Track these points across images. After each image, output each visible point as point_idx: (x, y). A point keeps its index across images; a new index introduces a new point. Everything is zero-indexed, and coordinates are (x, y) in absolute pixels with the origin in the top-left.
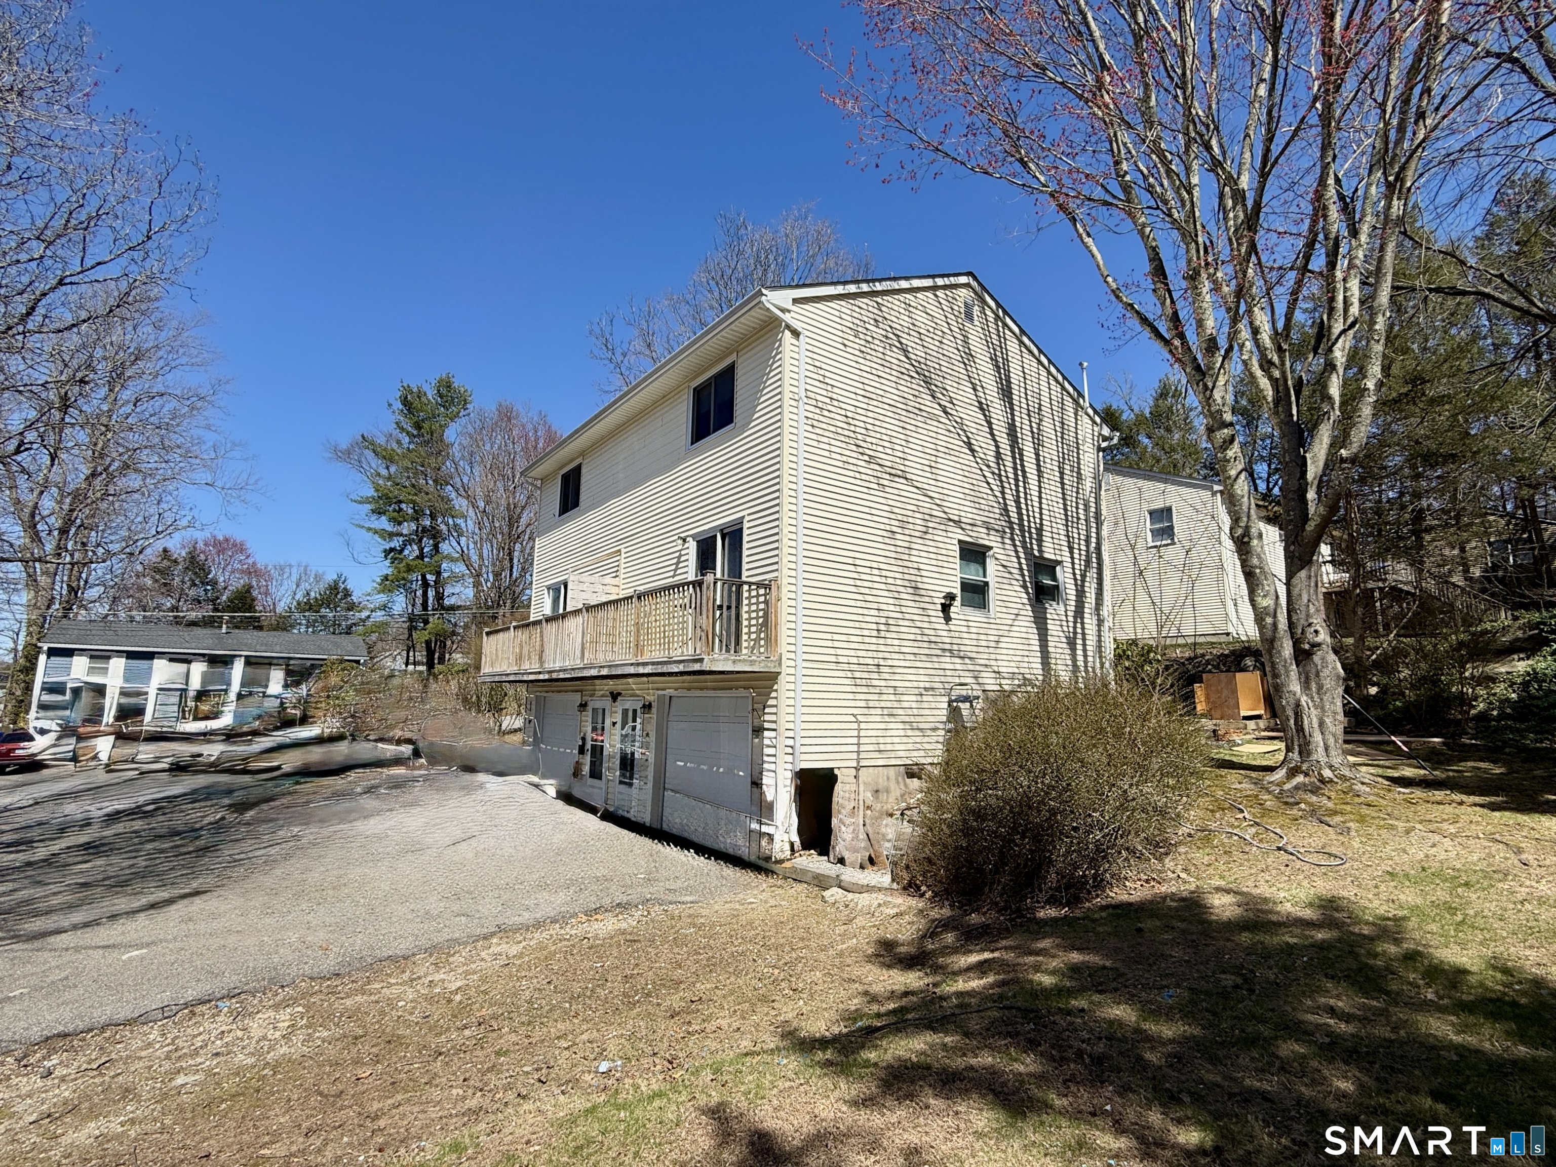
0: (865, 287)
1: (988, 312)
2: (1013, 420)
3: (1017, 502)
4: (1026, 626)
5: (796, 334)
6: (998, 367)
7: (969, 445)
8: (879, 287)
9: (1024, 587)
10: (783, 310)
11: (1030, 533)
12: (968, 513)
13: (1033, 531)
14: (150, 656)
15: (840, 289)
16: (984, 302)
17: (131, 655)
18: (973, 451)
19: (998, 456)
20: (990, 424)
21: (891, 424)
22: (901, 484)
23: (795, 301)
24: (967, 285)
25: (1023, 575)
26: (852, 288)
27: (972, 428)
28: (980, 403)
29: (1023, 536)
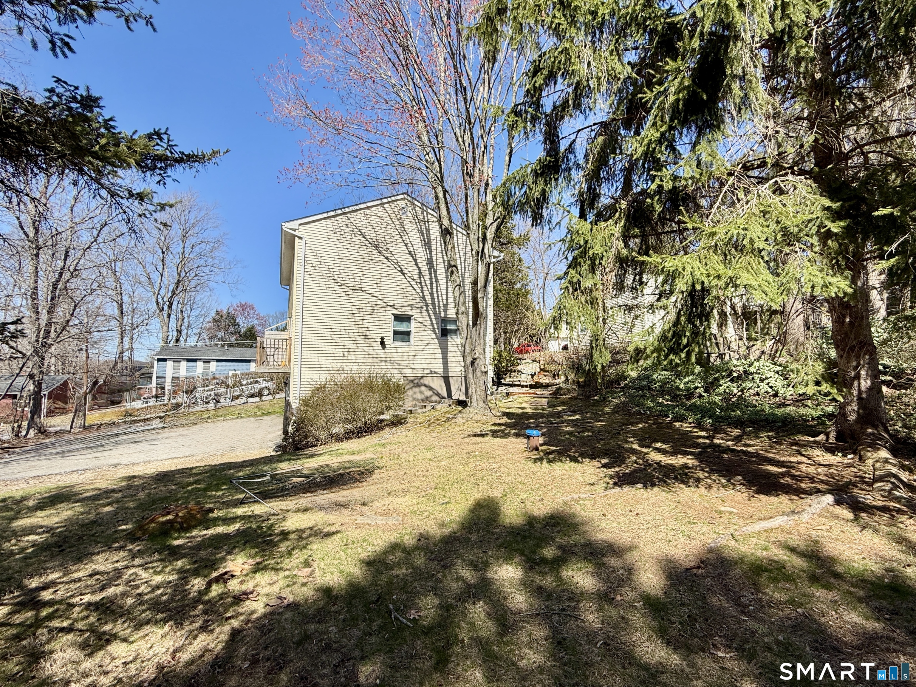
0: (339, 212)
1: (417, 209)
2: (431, 256)
3: (432, 294)
4: (435, 348)
5: (301, 238)
6: (422, 234)
7: (402, 272)
8: (347, 210)
9: (434, 331)
10: (294, 230)
11: (439, 307)
12: (399, 301)
13: (441, 306)
14: (195, 360)
15: (325, 215)
16: (413, 204)
17: (189, 360)
18: (404, 274)
19: (420, 274)
20: (415, 260)
21: (354, 269)
22: (359, 293)
23: (300, 225)
24: (404, 198)
25: (433, 326)
26: (332, 213)
27: (403, 263)
28: (410, 252)
29: (435, 309)
